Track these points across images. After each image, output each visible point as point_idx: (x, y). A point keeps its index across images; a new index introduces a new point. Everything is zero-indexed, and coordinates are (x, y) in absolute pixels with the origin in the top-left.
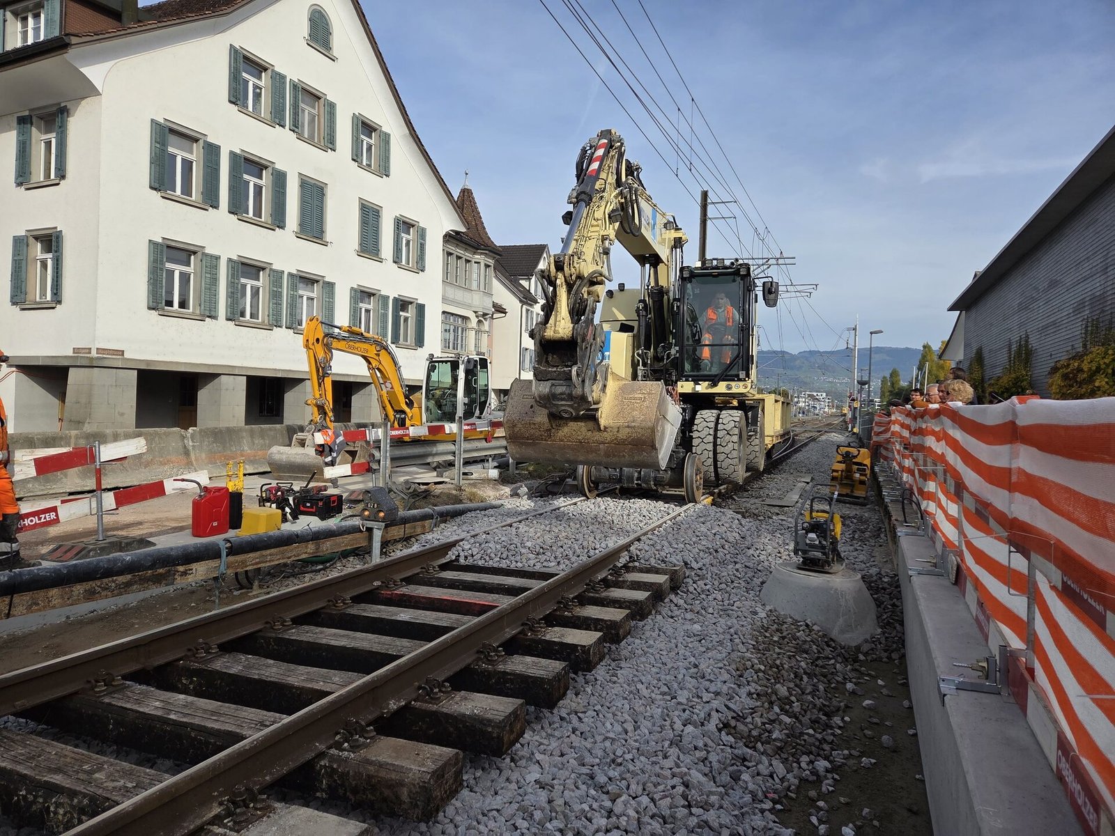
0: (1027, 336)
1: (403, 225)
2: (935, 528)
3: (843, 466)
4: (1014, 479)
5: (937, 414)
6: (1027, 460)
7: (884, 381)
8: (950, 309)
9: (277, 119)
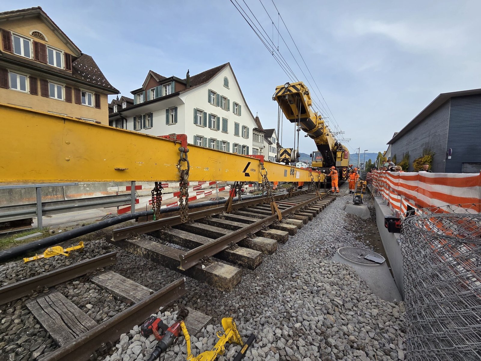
0: (408, 152)
1: (244, 127)
2: (383, 196)
3: (360, 185)
4: (399, 184)
5: (385, 173)
6: (401, 181)
7: (367, 162)
8: (387, 144)
9: (218, 105)
